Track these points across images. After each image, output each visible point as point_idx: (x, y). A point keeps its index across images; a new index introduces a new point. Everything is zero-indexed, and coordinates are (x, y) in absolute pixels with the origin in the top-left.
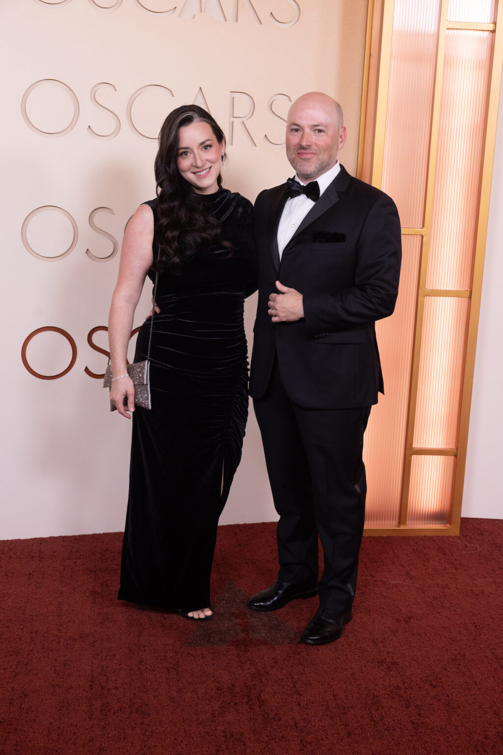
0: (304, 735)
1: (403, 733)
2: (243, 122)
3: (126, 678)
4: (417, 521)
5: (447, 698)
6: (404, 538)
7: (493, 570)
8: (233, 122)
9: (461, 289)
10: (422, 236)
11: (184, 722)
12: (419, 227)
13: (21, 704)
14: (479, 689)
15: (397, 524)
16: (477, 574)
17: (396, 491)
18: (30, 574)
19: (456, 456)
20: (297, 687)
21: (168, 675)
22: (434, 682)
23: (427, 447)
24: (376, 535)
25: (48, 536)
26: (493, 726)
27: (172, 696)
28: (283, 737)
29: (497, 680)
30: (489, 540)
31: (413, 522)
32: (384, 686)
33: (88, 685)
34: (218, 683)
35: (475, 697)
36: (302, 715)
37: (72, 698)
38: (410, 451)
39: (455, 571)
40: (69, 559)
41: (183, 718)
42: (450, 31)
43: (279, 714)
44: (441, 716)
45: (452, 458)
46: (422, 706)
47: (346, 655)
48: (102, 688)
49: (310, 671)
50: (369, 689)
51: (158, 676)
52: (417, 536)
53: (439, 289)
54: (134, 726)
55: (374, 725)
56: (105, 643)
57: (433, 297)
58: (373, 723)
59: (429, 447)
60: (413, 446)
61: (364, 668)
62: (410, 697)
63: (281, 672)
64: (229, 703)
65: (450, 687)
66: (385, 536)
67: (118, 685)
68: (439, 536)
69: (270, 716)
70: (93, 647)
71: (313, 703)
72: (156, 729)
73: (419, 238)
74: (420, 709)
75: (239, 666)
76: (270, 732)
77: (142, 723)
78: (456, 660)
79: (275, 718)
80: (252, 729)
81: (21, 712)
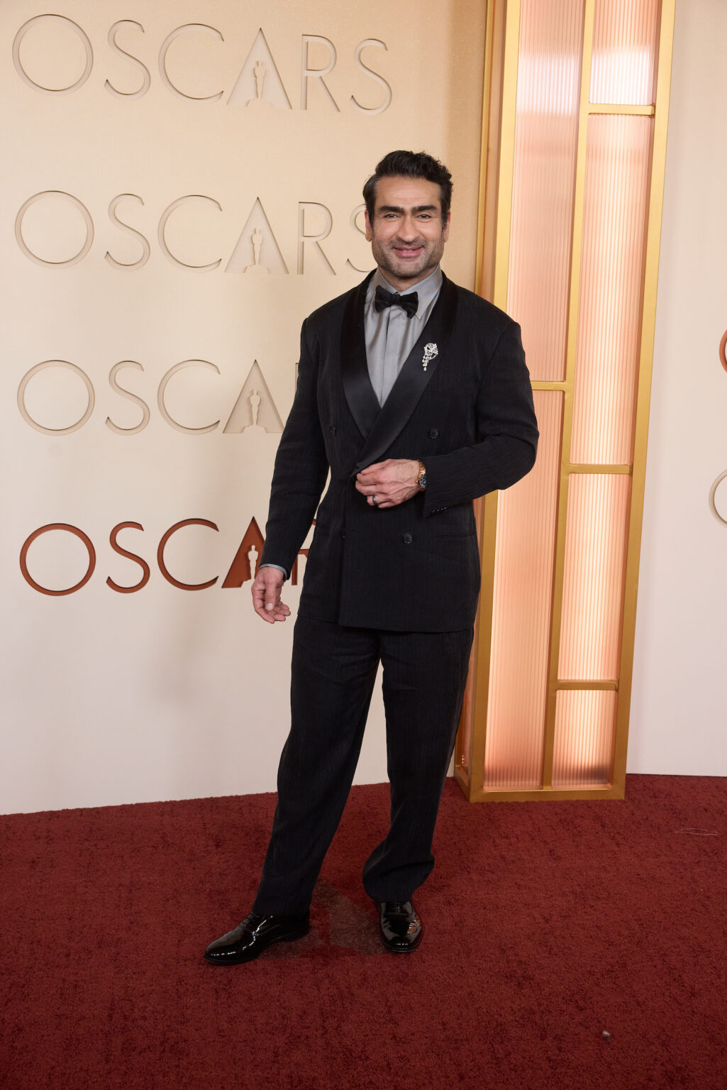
0: (399, 1079)
1: (536, 1074)
2: (317, 242)
3: (158, 1005)
4: (566, 779)
5: (598, 1024)
6: (549, 803)
7: (669, 846)
8: (303, 243)
9: (619, 463)
10: (564, 393)
11: (235, 1064)
12: (559, 380)
13: (14, 1042)
14: (643, 1012)
15: (538, 784)
16: (647, 852)
17: (537, 739)
18: (33, 862)
19: (617, 690)
20: (393, 1012)
21: (217, 1000)
22: (581, 1003)
23: (577, 678)
24: (510, 800)
25: (61, 809)
26: (660, 1063)
27: (220, 1028)
28: (371, 1082)
29: (668, 999)
30: (665, 805)
31: (560, 782)
32: (512, 1010)
33: (106, 1015)
34: (284, 1008)
35: (637, 1022)
36: (398, 1052)
37: (83, 1032)
38: (554, 685)
39: (616, 849)
40: (87, 840)
41: (235, 1059)
42: (594, 116)
43: (366, 1051)
44: (589, 1050)
45: (612, 693)
46: (563, 1036)
47: (462, 968)
48: (125, 1017)
49: (412, 991)
50: (492, 1013)
51: (202, 1000)
52: (566, 801)
53: (589, 463)
54: (167, 1070)
55: (496, 1064)
56: (131, 955)
57: (581, 475)
58: (495, 1061)
59: (581, 678)
60: (559, 678)
61: (485, 986)
62: (548, 1024)
63: (372, 993)
64: (299, 1037)
65: (603, 1010)
66: (523, 801)
67: (146, 1014)
68: (598, 800)
69: (353, 1054)
70: (115, 961)
71: (413, 1034)
72: (197, 1074)
73: (559, 395)
74: (561, 1040)
75: (314, 985)
76: (353, 1076)
77: (177, 1066)
78: (613, 971)
79: (360, 1057)
80: (329, 1072)
81: (13, 1052)
